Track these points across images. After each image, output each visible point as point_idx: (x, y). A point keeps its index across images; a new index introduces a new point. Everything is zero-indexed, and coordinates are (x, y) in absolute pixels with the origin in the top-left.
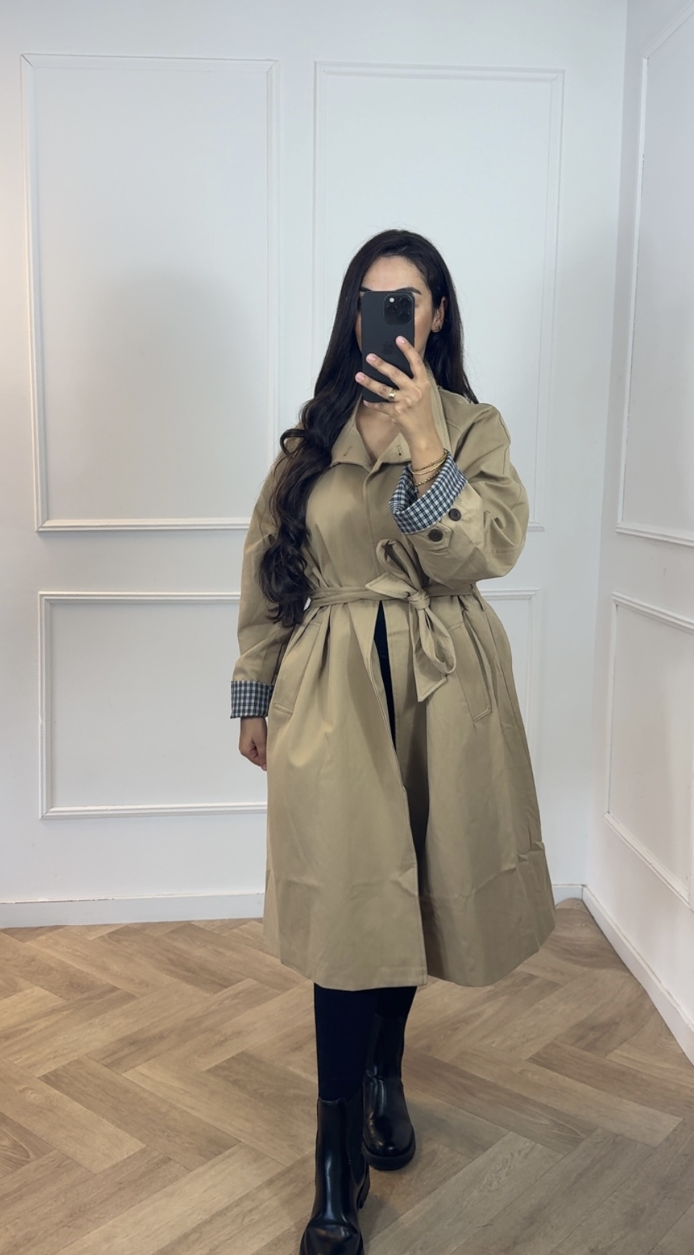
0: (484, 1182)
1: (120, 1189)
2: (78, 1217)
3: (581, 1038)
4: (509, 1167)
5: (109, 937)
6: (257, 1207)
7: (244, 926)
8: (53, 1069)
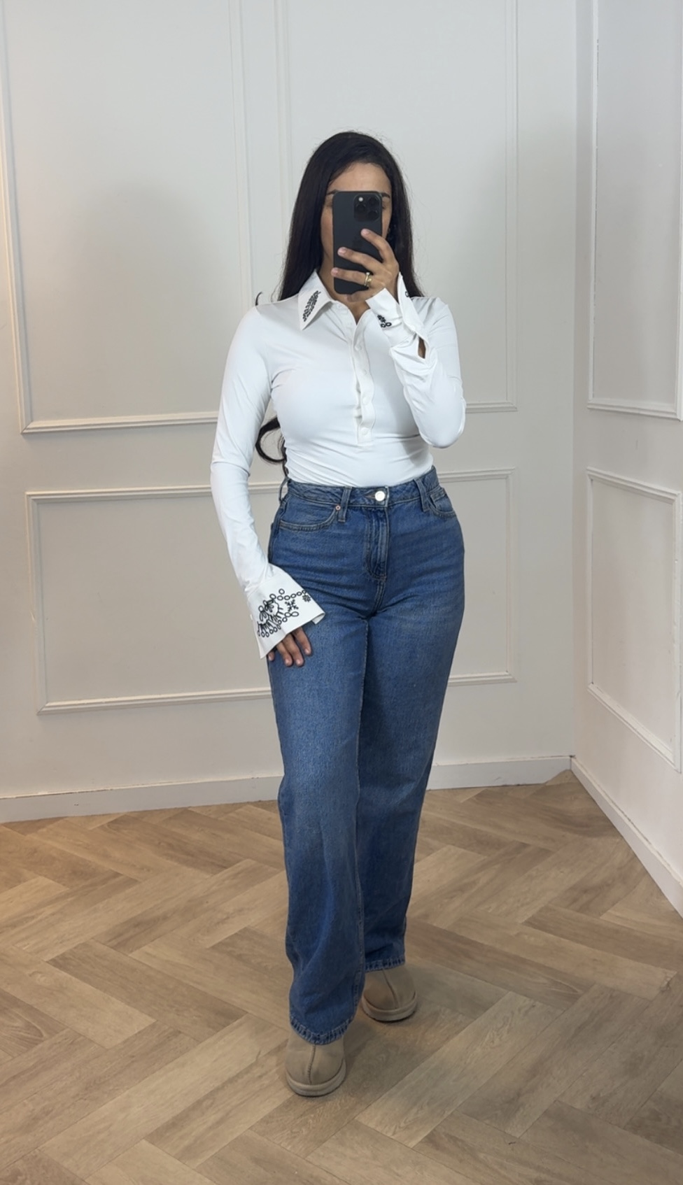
0: (486, 1039)
1: (133, 1062)
2: (94, 1089)
3: (575, 900)
4: (510, 1025)
5: (108, 826)
6: (266, 1073)
7: (239, 810)
8: (61, 953)
